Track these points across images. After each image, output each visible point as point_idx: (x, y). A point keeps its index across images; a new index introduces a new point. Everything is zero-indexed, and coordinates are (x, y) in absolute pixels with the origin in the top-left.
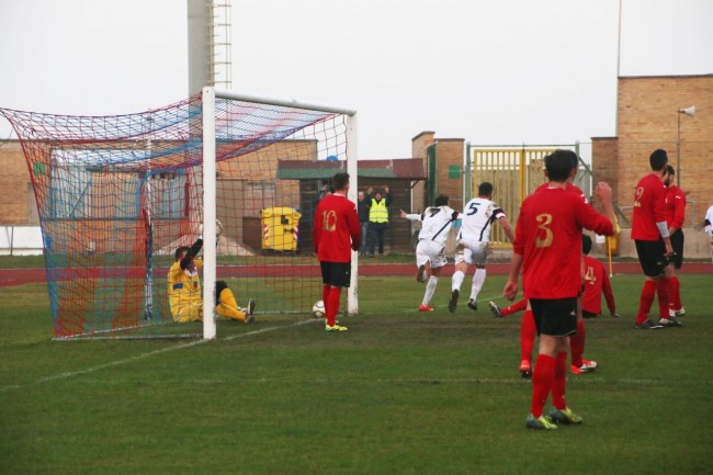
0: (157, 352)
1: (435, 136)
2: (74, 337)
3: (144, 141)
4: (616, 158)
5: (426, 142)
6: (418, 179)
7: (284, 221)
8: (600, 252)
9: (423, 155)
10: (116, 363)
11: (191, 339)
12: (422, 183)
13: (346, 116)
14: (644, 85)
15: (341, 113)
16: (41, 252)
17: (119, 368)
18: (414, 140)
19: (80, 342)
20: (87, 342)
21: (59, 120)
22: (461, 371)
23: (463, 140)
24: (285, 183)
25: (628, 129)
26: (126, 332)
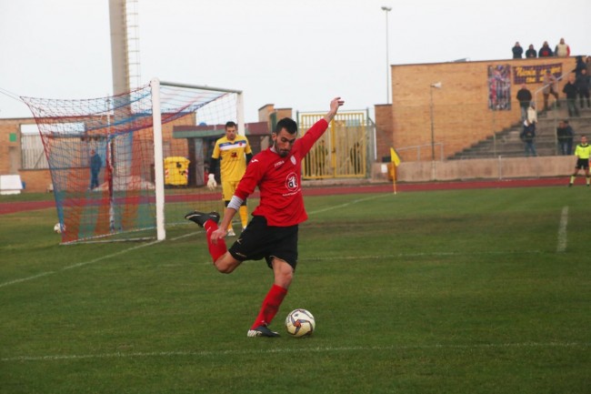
0: (131, 249)
1: (275, 107)
2: (74, 242)
3: (106, 116)
4: (391, 117)
5: (269, 111)
6: (265, 135)
7: (179, 166)
8: (384, 178)
9: (267, 119)
10: (108, 256)
11: (149, 241)
12: (267, 138)
13: (236, 94)
14: (407, 69)
15: (233, 92)
16: (19, 192)
17: (110, 259)
18: (260, 110)
19: (78, 245)
20: (82, 245)
21: (59, 103)
22: (332, 253)
23: (291, 109)
24: (180, 141)
25: (398, 98)
26: (106, 238)
